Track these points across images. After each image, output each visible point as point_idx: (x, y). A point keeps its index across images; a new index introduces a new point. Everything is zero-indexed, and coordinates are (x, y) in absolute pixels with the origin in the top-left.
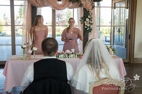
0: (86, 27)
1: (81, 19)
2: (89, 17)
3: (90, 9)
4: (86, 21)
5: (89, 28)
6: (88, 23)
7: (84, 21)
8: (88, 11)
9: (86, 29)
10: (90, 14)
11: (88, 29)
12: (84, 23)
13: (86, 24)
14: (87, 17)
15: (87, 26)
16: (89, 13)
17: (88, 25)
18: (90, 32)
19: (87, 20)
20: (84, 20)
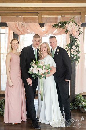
0: (72, 56)
1: (67, 47)
2: (76, 44)
3: (76, 35)
4: (72, 49)
5: (76, 57)
6: (75, 51)
7: (70, 49)
8: (74, 37)
9: (73, 57)
10: (77, 41)
11: (74, 58)
12: (70, 51)
13: (72, 53)
14: (74, 45)
15: (73, 54)
16: (76, 39)
17: (75, 54)
18: (78, 61)
19: (74, 47)
20: (70, 47)
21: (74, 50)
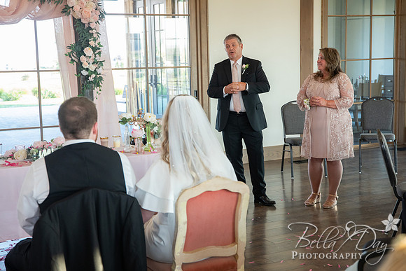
1: (70, 50)
2: (92, 43)
3: (92, 20)
4: (85, 55)
5: (94, 76)
6: (91, 61)
7: (79, 55)
8: (87, 26)
9: (87, 77)
10: (95, 35)
11: (91, 79)
12: (79, 60)
13: (85, 65)
18: (98, 85)
20: (78, 52)
21: (90, 57)
